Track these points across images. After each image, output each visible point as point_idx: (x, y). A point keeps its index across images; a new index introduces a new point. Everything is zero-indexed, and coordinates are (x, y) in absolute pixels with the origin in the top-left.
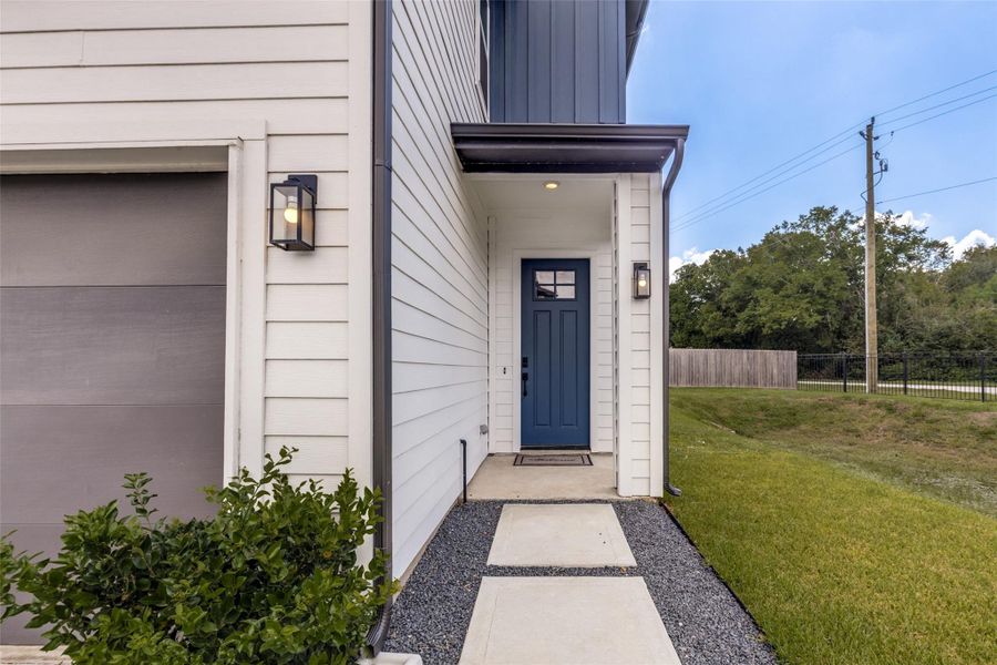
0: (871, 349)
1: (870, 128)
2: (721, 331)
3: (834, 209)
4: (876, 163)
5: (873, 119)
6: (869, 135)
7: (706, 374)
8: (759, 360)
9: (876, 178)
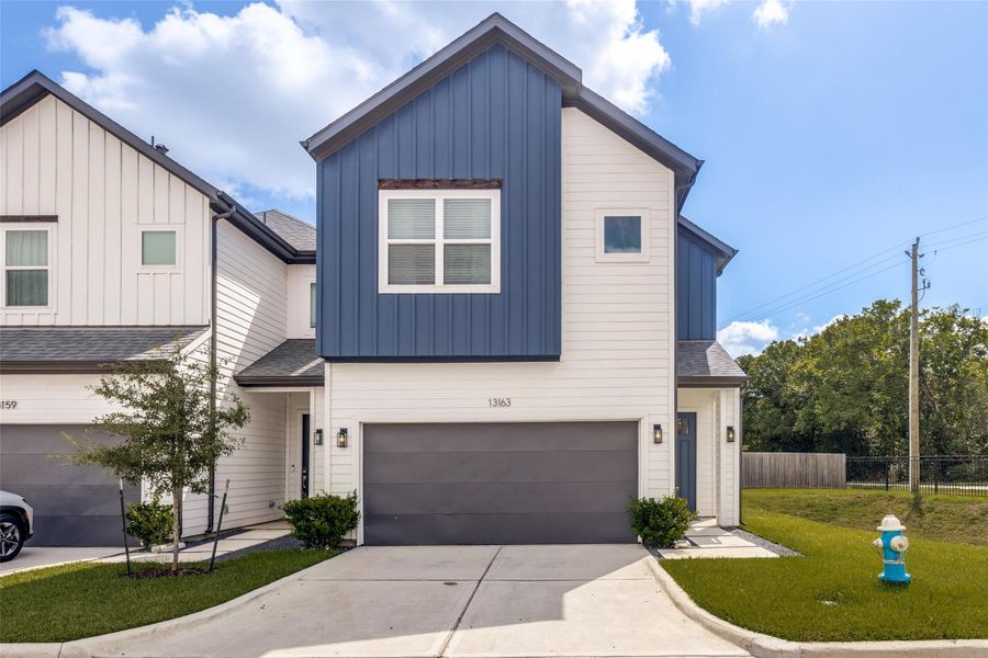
0: (914, 452)
1: (915, 246)
2: (778, 430)
3: (897, 304)
4: (920, 279)
5: (918, 239)
6: (914, 254)
7: (761, 474)
8: (811, 462)
9: (920, 293)
